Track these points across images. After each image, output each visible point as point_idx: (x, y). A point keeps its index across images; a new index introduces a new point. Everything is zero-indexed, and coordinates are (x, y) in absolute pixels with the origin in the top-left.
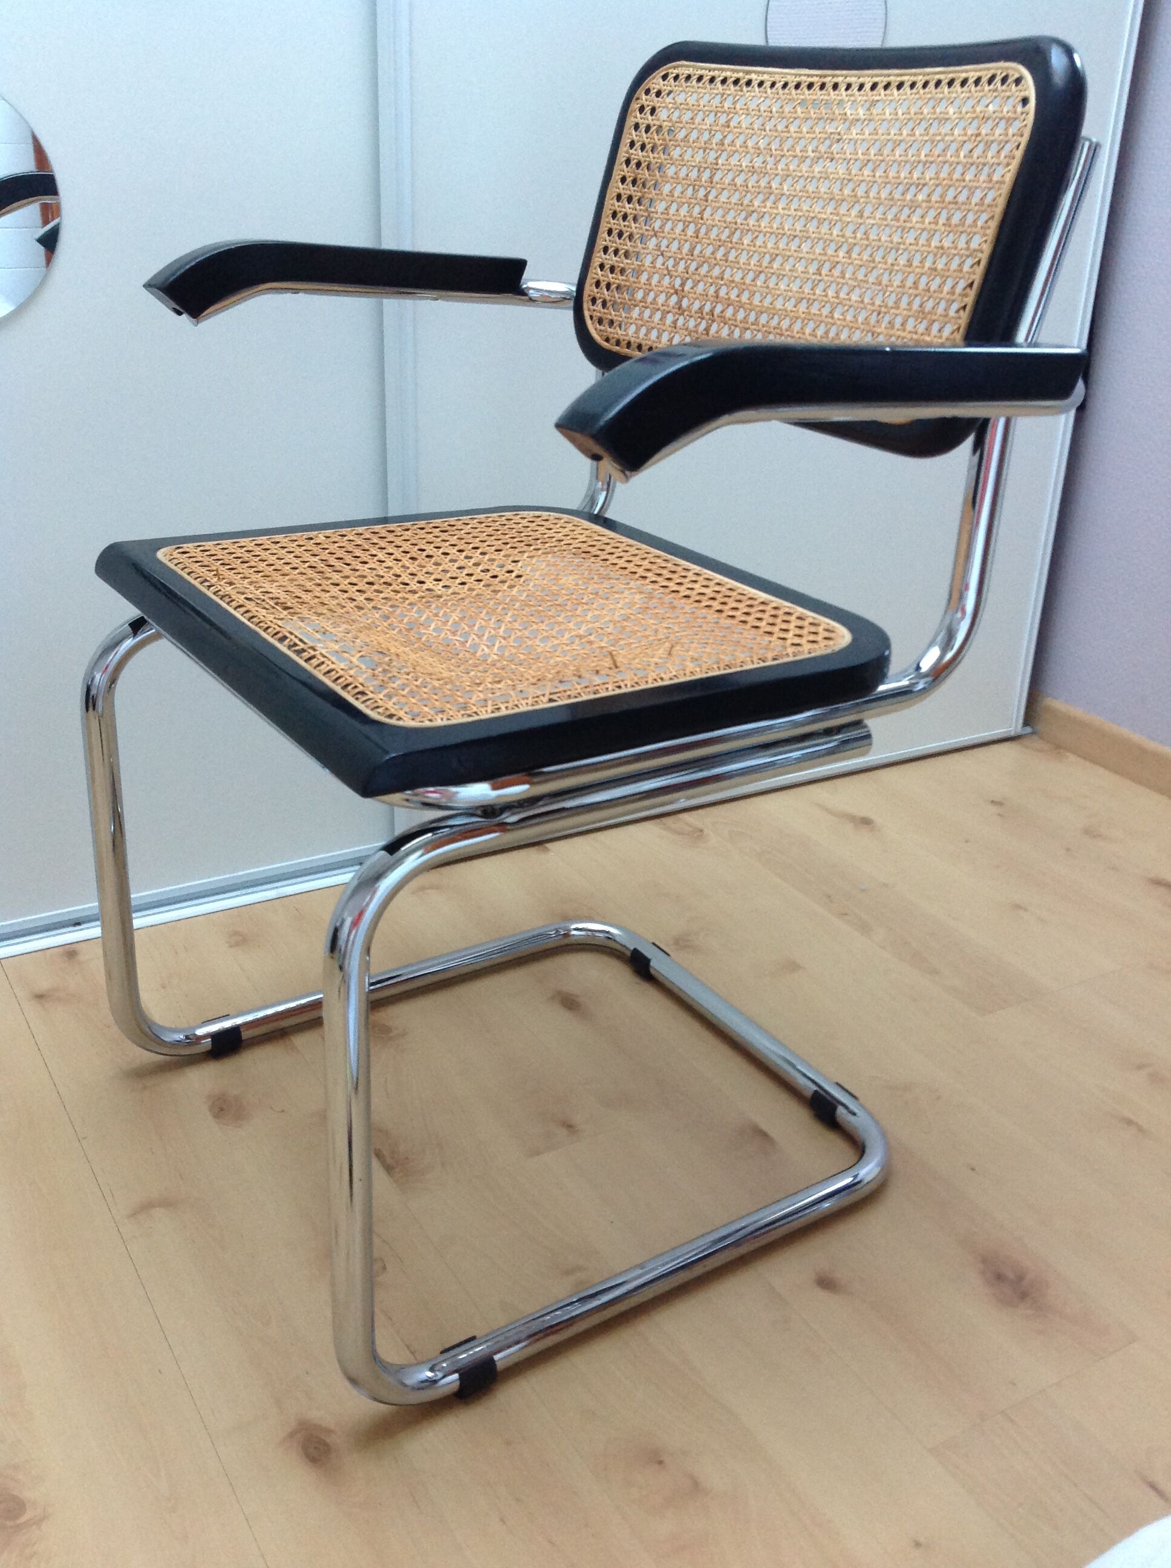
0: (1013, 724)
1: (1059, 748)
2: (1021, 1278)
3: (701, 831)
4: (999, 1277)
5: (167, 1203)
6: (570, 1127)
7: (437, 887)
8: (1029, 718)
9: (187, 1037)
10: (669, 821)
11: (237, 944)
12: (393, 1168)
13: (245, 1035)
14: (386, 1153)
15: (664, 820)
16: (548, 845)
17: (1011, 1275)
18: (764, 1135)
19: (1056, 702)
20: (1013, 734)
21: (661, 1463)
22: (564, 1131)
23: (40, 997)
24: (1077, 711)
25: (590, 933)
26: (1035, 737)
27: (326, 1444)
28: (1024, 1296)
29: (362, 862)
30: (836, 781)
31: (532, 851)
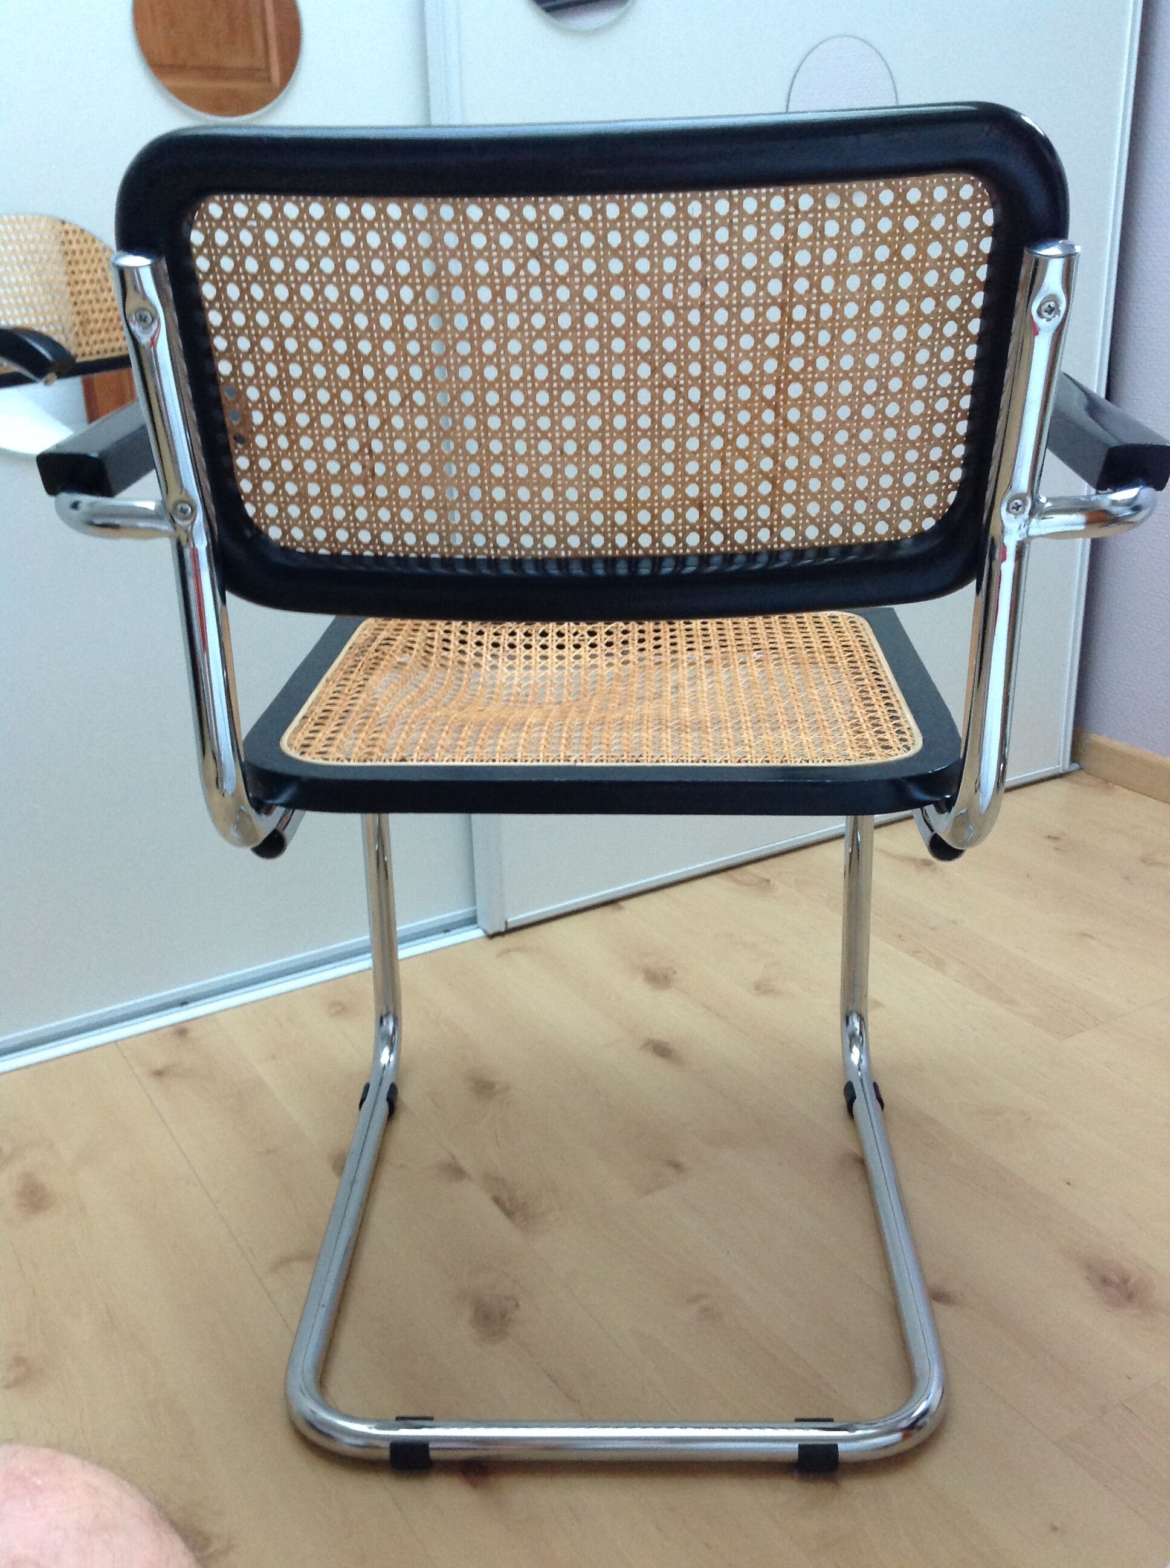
0: (1061, 761)
1: (1107, 782)
2: (1125, 1281)
3: (768, 881)
4: (1105, 1281)
5: (305, 1257)
6: (677, 1166)
7: (522, 949)
8: (1076, 755)
10: (736, 874)
11: (337, 1013)
12: (513, 1213)
14: (505, 1197)
15: (730, 873)
16: (623, 904)
17: (1115, 1278)
19: (1099, 737)
20: (1061, 771)
22: (670, 1172)
23: (159, 1074)
24: (1122, 746)
26: (1082, 773)
28: (1130, 1296)
29: (446, 929)
30: (893, 826)
31: (607, 910)
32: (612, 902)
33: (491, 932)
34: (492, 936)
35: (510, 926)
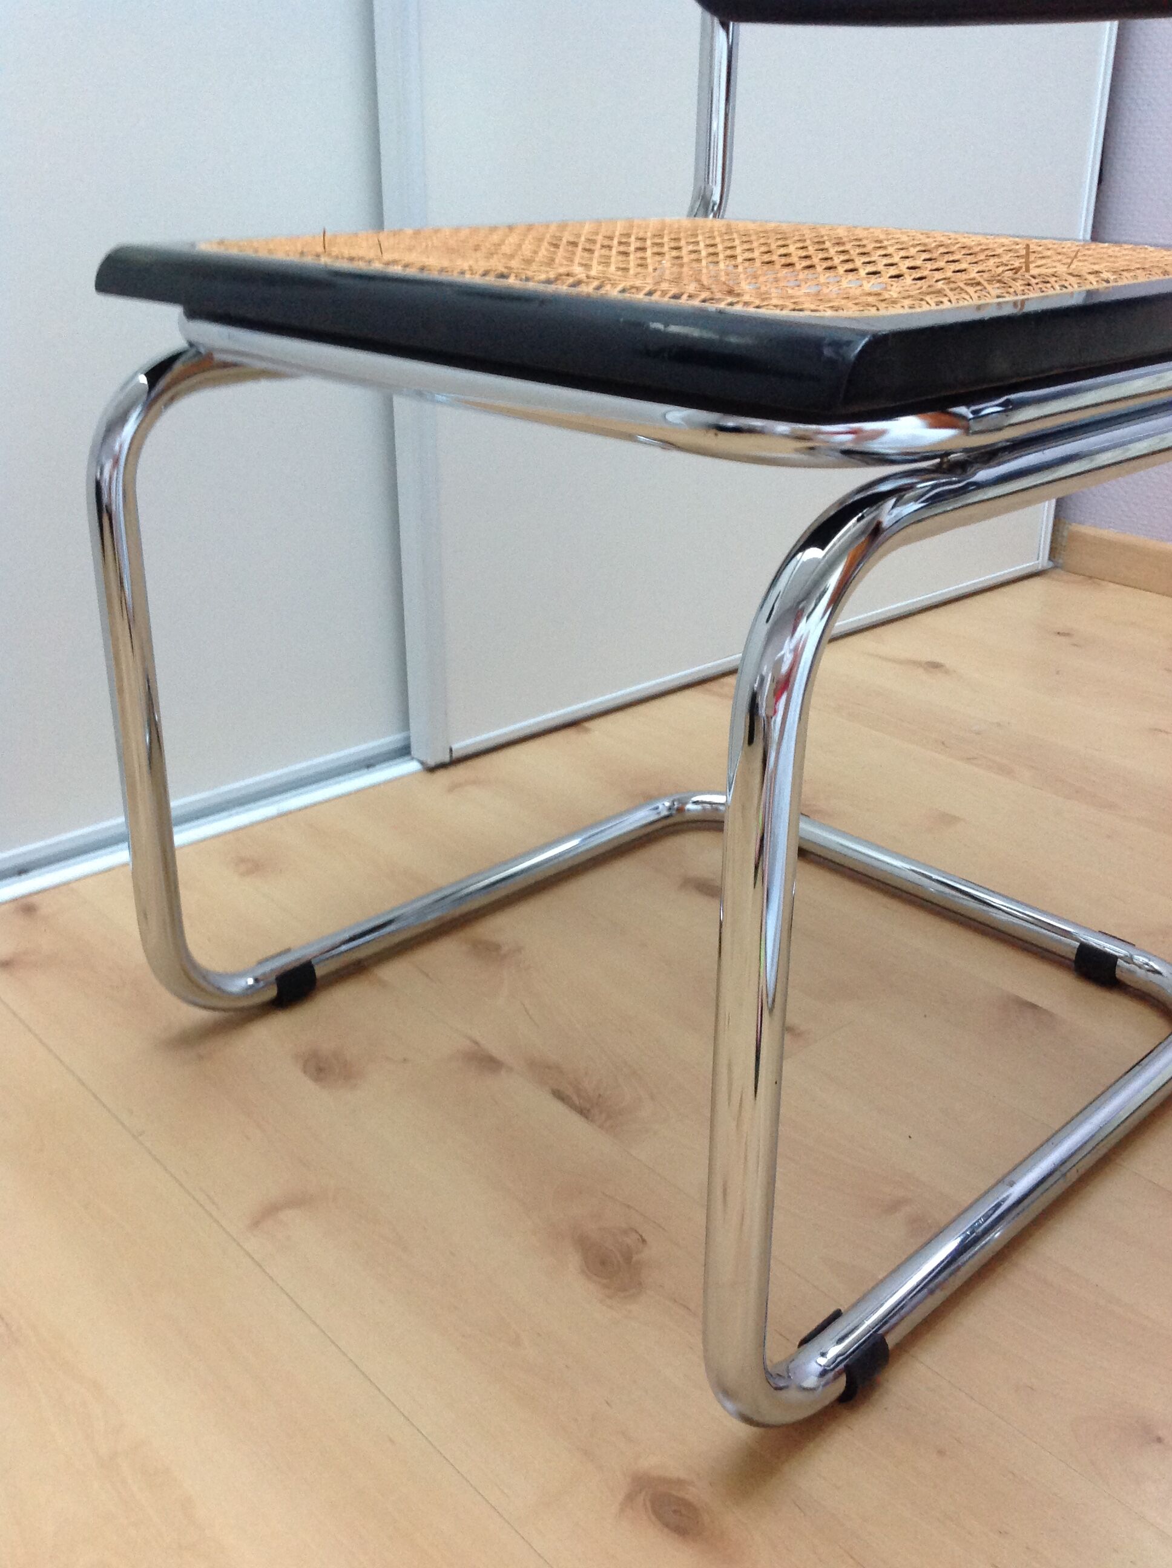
0: (1042, 561)
5: (299, 1201)
7: (475, 782)
9: (256, 980)
10: (713, 686)
11: (249, 872)
12: (589, 1111)
13: (320, 971)
14: (569, 1091)
15: (707, 686)
16: (586, 725)
18: (1033, 1006)
20: (1040, 568)
21: (1159, 1440)
23: (5, 965)
25: (708, 806)
27: (687, 1504)
29: (369, 763)
30: (878, 631)
31: (570, 734)
32: (574, 724)
33: (431, 762)
34: (432, 769)
35: (455, 755)
